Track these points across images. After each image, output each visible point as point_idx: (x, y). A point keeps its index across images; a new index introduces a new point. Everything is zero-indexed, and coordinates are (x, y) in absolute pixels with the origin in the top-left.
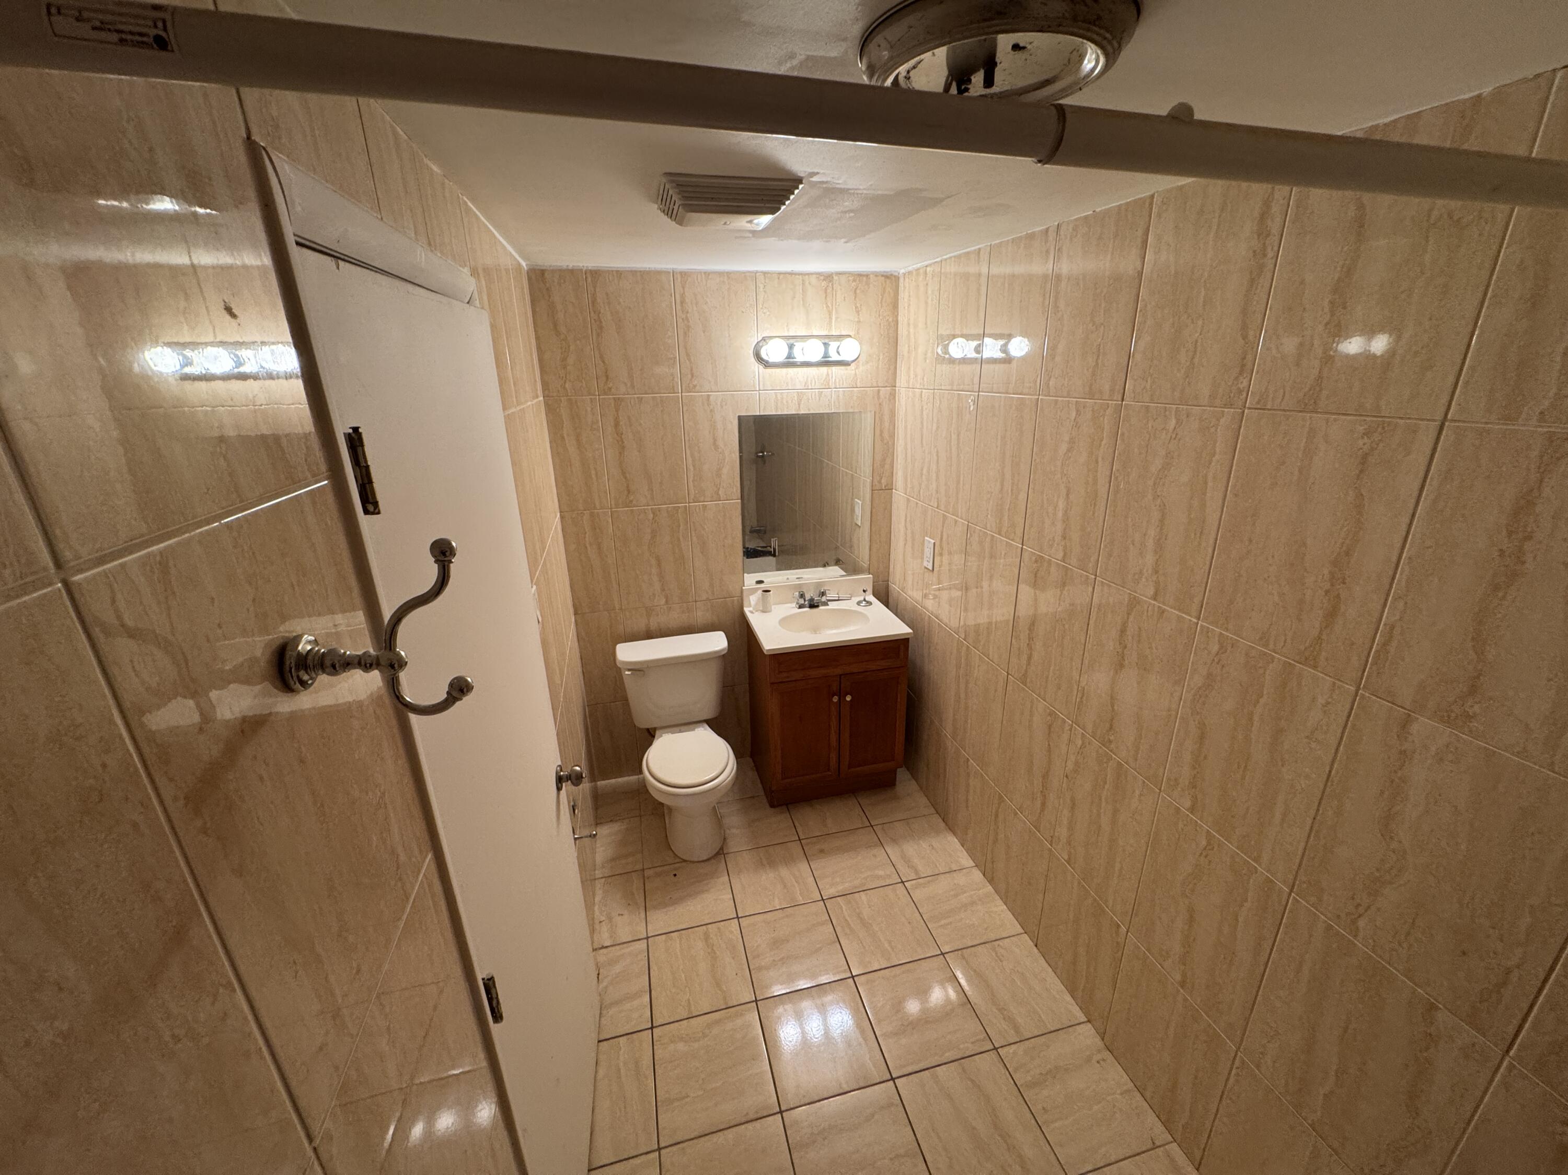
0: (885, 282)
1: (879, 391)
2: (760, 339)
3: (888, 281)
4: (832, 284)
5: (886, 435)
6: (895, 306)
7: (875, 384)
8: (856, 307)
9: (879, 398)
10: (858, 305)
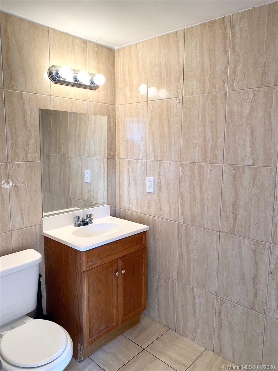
0: (109, 51)
1: (108, 106)
2: (51, 66)
3: (110, 52)
4: (87, 46)
5: (112, 129)
6: (113, 65)
7: (106, 103)
8: (97, 61)
9: (108, 110)
10: (98, 60)
